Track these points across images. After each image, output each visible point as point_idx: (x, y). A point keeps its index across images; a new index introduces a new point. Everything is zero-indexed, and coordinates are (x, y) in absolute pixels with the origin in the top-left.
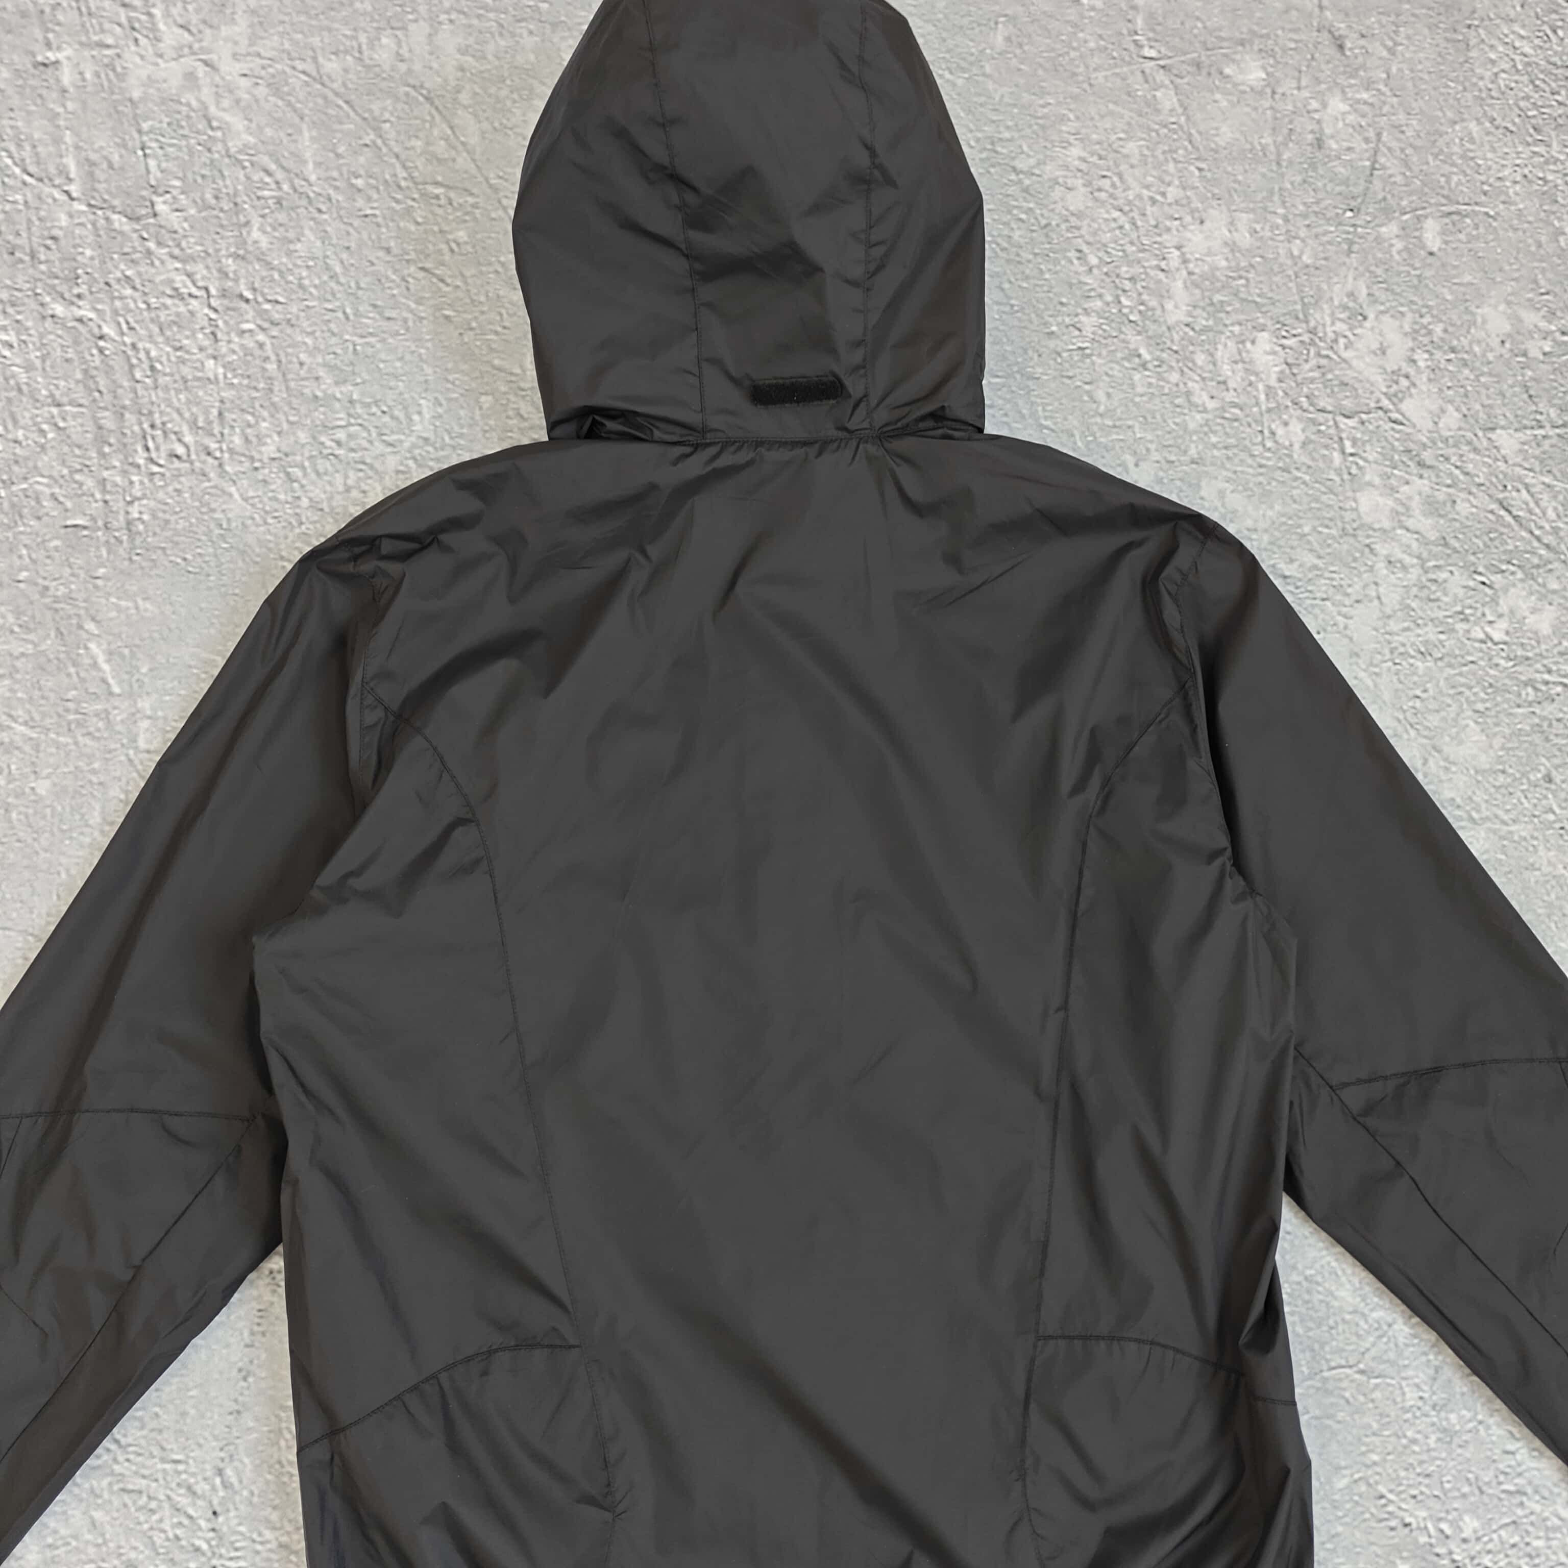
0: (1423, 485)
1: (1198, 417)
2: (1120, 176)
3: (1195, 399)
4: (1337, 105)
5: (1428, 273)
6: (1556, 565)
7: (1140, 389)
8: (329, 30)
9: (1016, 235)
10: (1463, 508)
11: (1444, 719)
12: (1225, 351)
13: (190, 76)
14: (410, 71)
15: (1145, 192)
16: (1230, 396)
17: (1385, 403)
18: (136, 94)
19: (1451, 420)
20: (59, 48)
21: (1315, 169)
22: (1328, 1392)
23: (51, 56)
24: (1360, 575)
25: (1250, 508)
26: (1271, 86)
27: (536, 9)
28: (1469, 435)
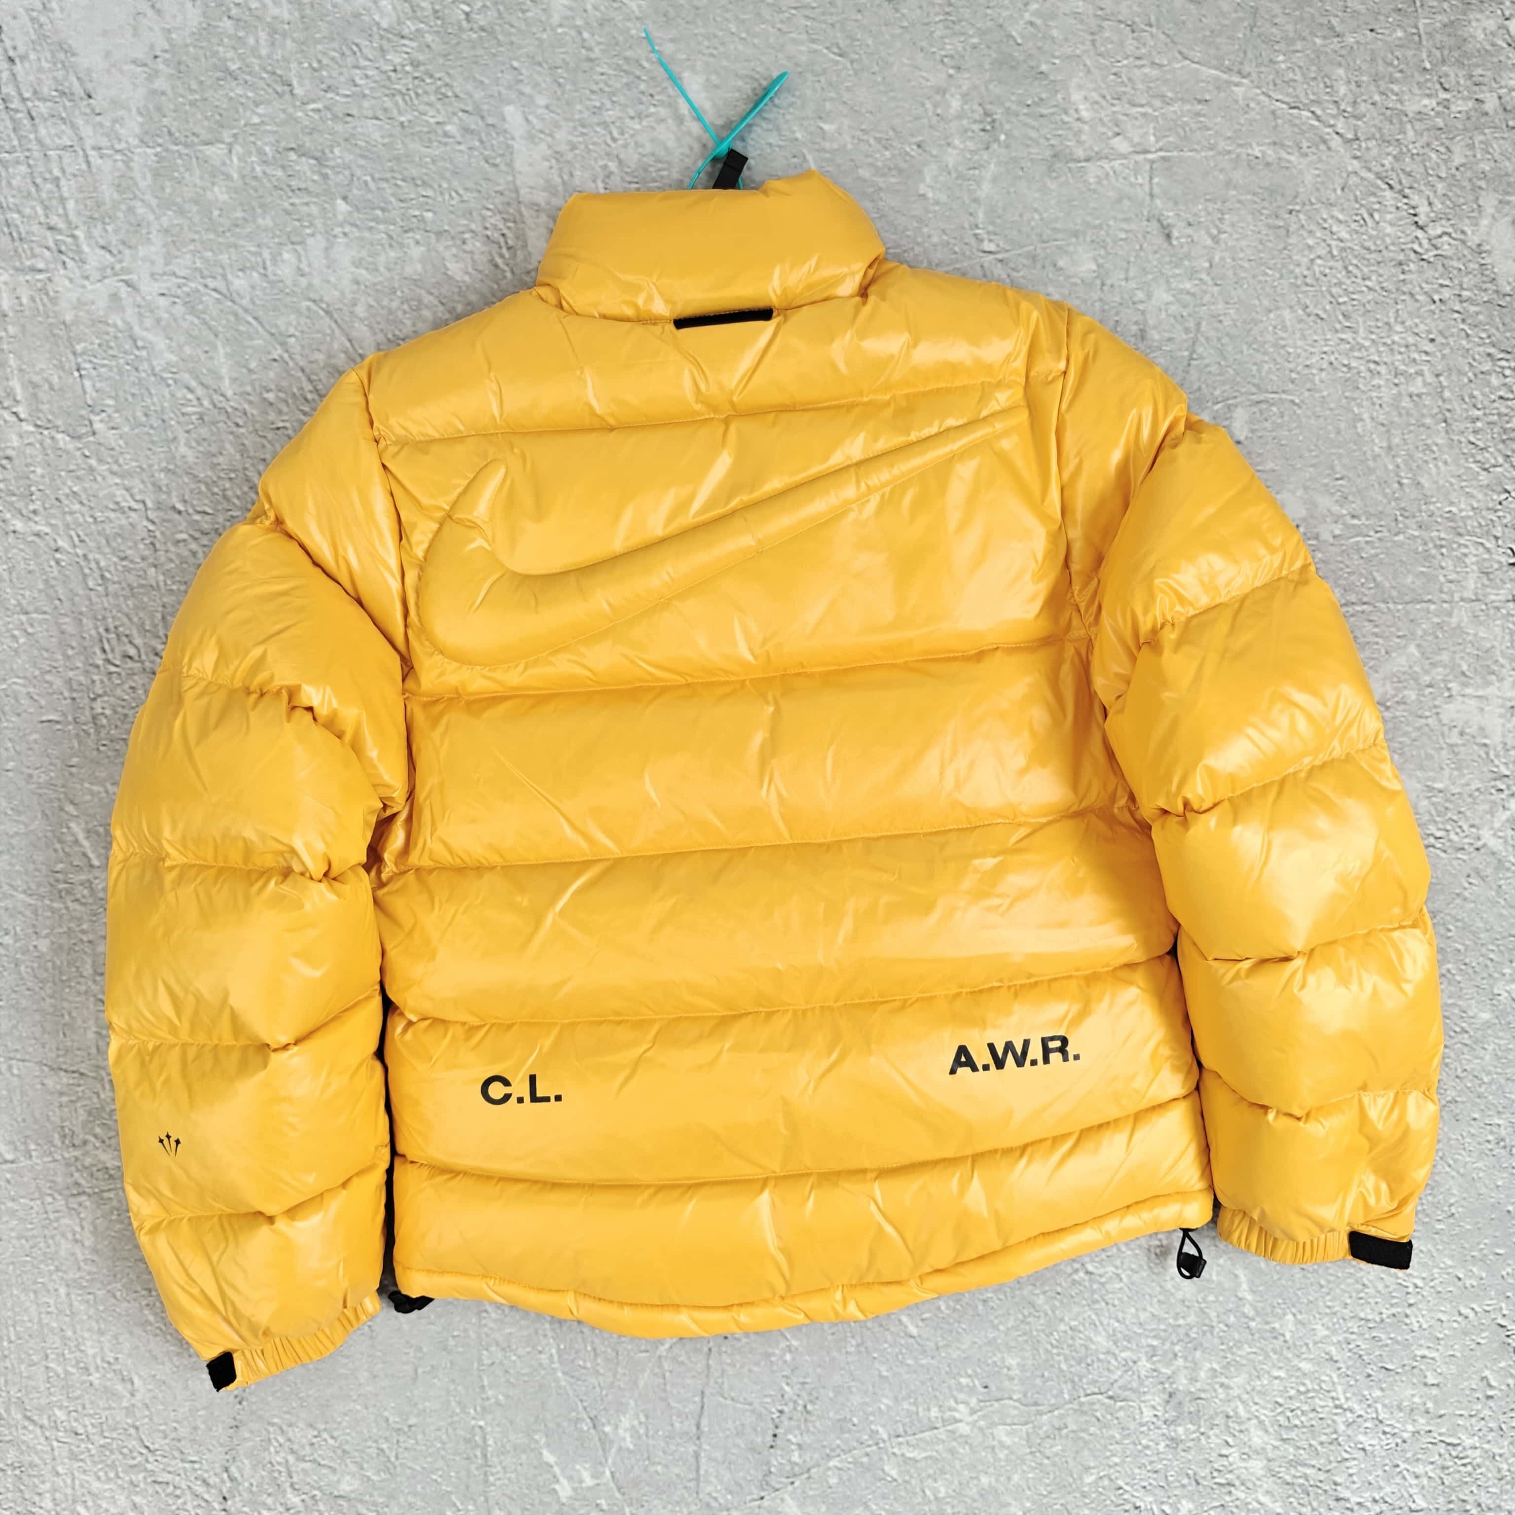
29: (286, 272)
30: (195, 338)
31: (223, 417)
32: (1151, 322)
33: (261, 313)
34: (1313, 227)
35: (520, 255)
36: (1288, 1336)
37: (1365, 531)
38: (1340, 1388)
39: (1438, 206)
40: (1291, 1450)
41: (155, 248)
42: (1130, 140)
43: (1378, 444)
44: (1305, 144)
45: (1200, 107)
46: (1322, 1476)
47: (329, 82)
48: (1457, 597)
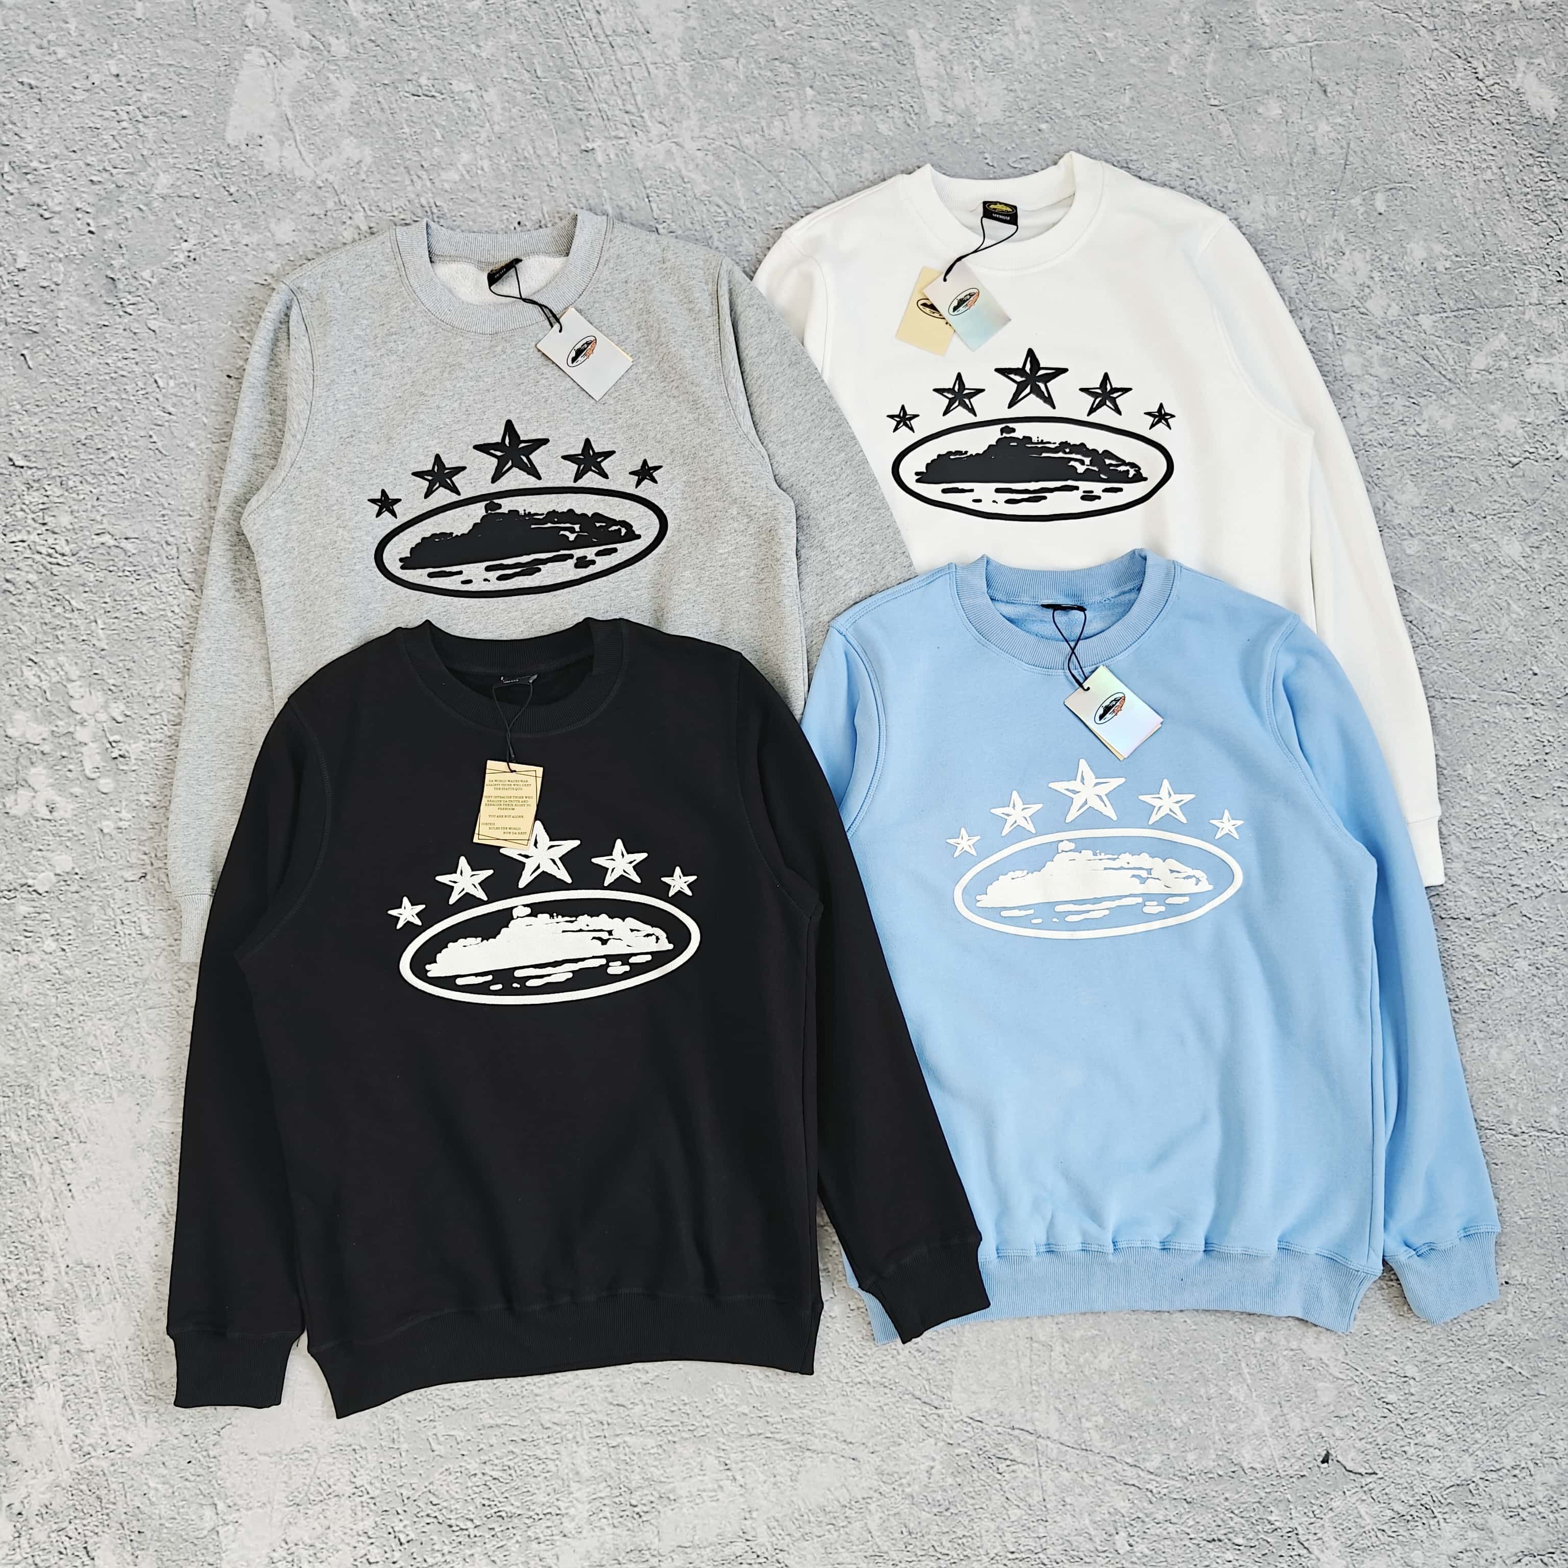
29: (776, 133)
30: (721, 175)
31: (741, 223)
32: (1319, 143)
33: (761, 159)
34: (1414, 83)
35: (923, 118)
36: (1469, 779)
37: (1464, 264)
38: (1506, 812)
39: (1490, 67)
40: (1479, 855)
41: (693, 121)
42: (1296, 35)
43: (1468, 210)
44: (1404, 34)
45: (1336, 14)
46: (1501, 871)
47: (797, 18)
48: (1527, 303)
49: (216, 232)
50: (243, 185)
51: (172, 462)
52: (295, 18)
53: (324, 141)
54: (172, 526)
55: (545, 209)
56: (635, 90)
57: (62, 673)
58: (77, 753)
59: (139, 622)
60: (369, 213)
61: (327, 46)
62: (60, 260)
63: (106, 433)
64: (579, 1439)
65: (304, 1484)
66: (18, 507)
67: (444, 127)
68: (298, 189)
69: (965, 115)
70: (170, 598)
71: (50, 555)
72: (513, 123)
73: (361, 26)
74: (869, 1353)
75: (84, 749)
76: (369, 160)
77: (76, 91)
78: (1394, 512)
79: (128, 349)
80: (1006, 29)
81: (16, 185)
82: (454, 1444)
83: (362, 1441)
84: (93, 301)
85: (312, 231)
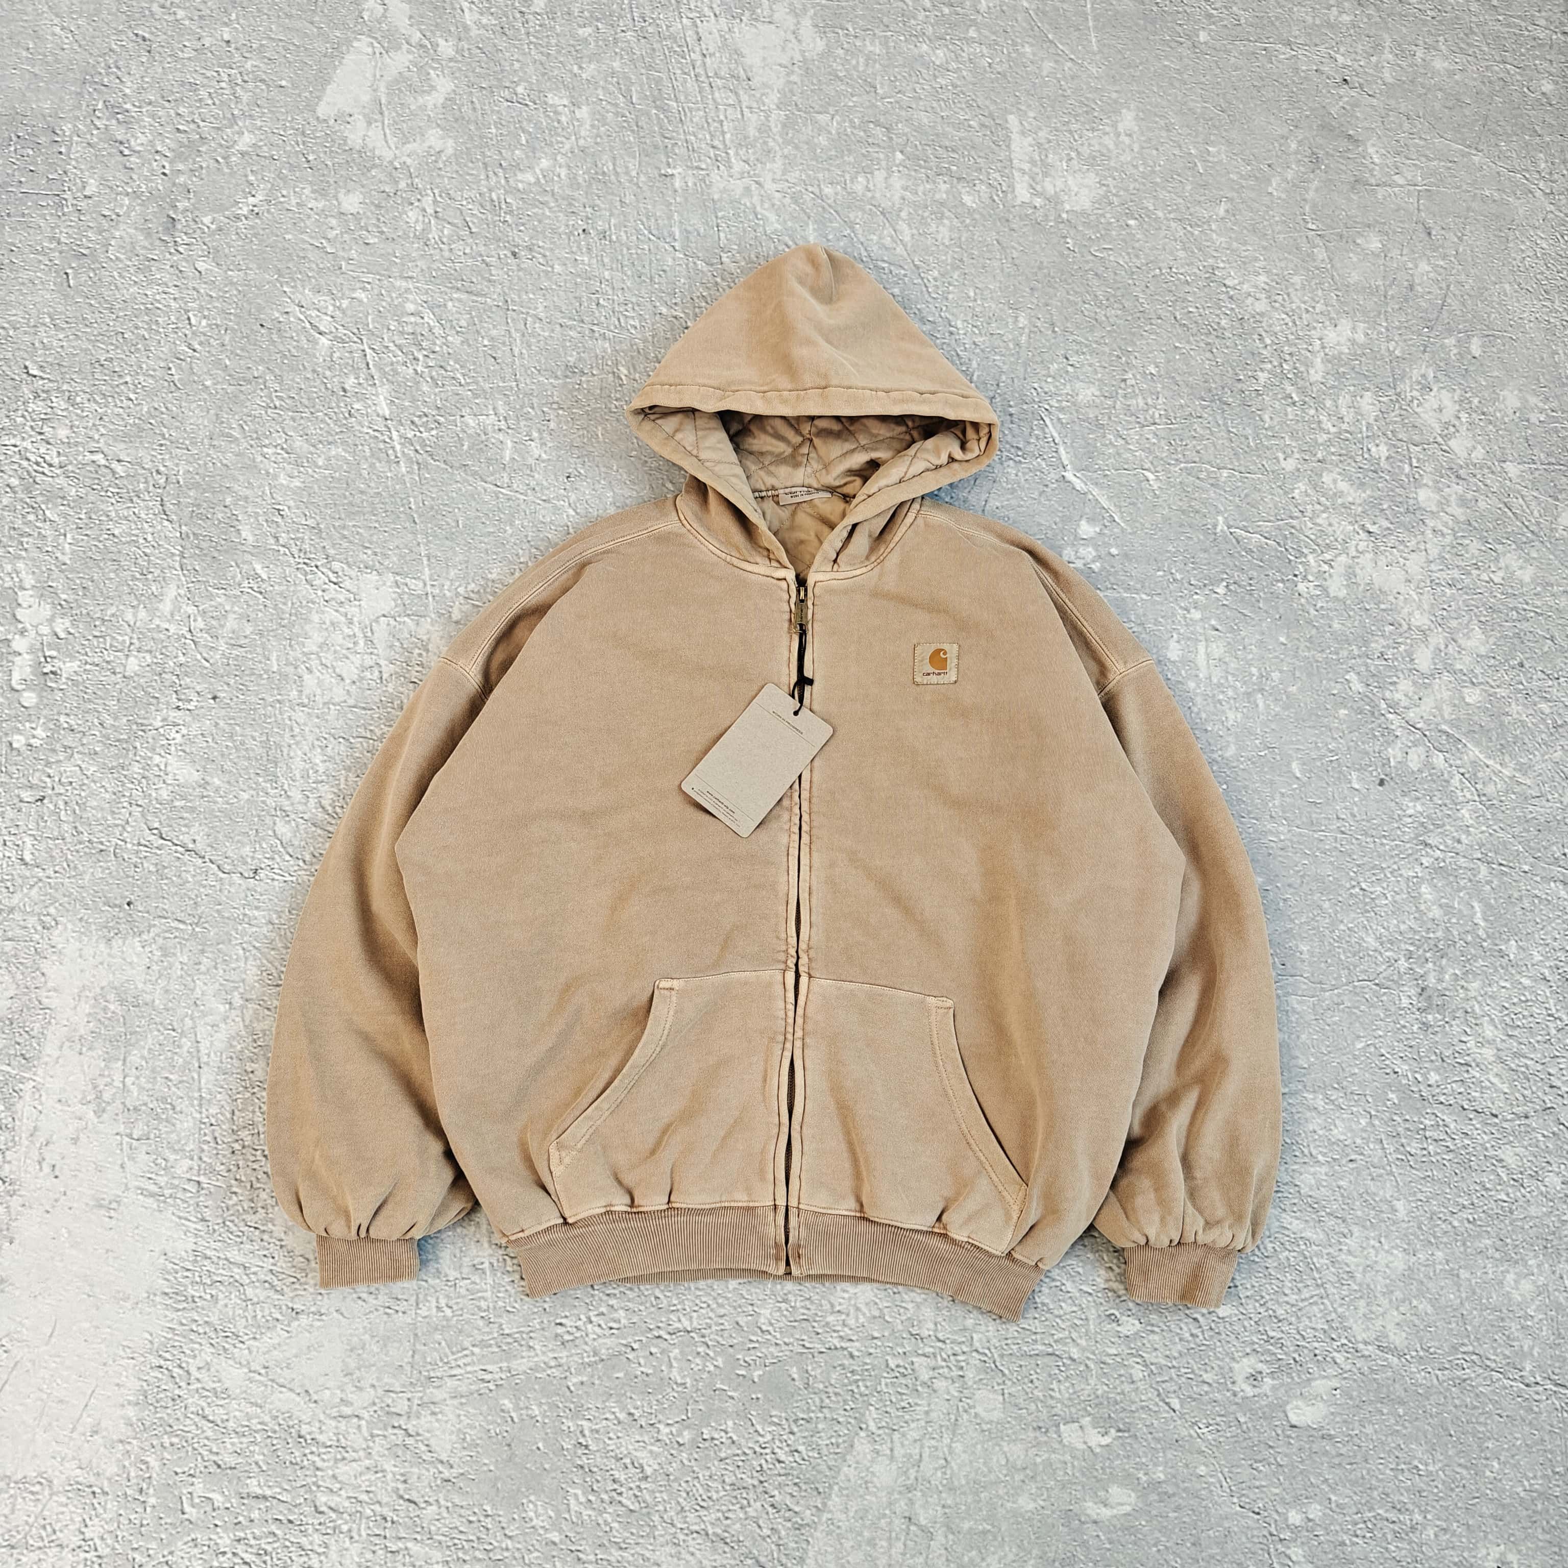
0: (1459, 489)
1: (1325, 436)
2: (1288, 295)
3: (1323, 426)
4: (1424, 267)
5: (1472, 368)
6: (1537, 543)
7: (1290, 417)
8: (829, 170)
9: (1223, 322)
10: (1482, 504)
11: (1460, 624)
12: (1344, 401)
13: (747, 189)
14: (873, 197)
15: (1303, 305)
16: (1345, 426)
17: (1439, 439)
18: (716, 197)
19: (1479, 454)
20: (675, 167)
21: (1406, 300)
22: (1356, 994)
23: (670, 171)
24: (1415, 536)
25: (1352, 491)
26: (1385, 252)
27: (949, 169)
28: (1489, 463)
49: (284, 192)
50: (322, 155)
51: (184, 396)
52: (411, 17)
53: (411, 128)
54: (167, 457)
55: (613, 221)
56: (726, 128)
57: (16, 580)
58: (9, 661)
59: (108, 543)
60: (439, 199)
61: (435, 46)
62: (128, 194)
63: (127, 359)
64: (354, 1534)
65: (27, 1523)
66: (20, 413)
67: (530, 133)
68: (374, 166)
69: (1054, 201)
70: (146, 525)
71: (37, 464)
72: (599, 140)
73: (472, 34)
74: (714, 1497)
75: (17, 659)
76: (450, 151)
77: (185, 50)
78: (1456, 654)
79: (170, 284)
80: (1107, 129)
81: (104, 122)
82: (209, 1509)
83: (106, 1483)
84: (148, 234)
85: (378, 206)
